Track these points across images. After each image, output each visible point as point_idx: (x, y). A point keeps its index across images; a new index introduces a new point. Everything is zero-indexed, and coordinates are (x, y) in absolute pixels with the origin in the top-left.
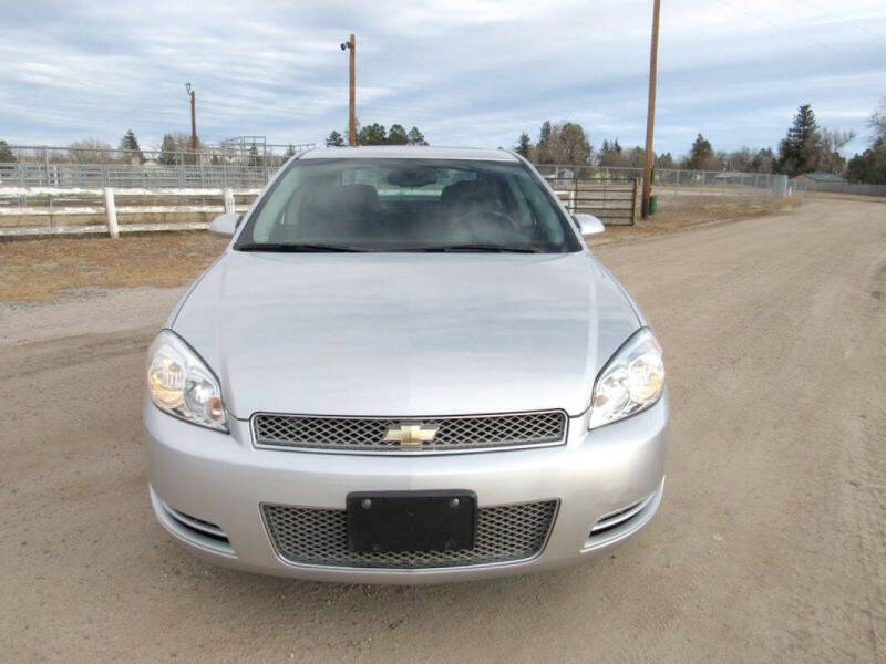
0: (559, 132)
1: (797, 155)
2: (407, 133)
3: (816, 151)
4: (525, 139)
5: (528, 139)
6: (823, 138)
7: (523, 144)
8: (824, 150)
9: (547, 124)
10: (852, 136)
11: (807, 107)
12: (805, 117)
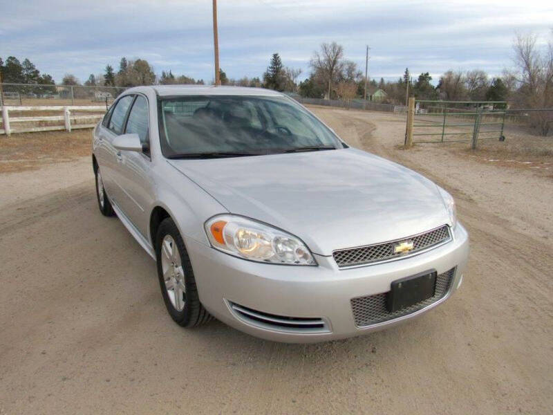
0: (133, 65)
1: (275, 82)
2: (21, 63)
3: (283, 79)
4: (109, 69)
5: (112, 70)
6: (287, 72)
7: (109, 73)
8: (288, 80)
9: (124, 60)
10: (300, 72)
11: (276, 55)
12: (276, 61)
